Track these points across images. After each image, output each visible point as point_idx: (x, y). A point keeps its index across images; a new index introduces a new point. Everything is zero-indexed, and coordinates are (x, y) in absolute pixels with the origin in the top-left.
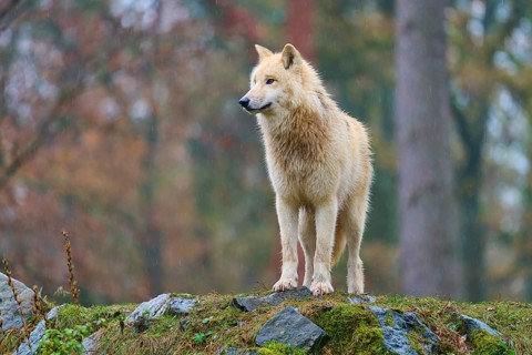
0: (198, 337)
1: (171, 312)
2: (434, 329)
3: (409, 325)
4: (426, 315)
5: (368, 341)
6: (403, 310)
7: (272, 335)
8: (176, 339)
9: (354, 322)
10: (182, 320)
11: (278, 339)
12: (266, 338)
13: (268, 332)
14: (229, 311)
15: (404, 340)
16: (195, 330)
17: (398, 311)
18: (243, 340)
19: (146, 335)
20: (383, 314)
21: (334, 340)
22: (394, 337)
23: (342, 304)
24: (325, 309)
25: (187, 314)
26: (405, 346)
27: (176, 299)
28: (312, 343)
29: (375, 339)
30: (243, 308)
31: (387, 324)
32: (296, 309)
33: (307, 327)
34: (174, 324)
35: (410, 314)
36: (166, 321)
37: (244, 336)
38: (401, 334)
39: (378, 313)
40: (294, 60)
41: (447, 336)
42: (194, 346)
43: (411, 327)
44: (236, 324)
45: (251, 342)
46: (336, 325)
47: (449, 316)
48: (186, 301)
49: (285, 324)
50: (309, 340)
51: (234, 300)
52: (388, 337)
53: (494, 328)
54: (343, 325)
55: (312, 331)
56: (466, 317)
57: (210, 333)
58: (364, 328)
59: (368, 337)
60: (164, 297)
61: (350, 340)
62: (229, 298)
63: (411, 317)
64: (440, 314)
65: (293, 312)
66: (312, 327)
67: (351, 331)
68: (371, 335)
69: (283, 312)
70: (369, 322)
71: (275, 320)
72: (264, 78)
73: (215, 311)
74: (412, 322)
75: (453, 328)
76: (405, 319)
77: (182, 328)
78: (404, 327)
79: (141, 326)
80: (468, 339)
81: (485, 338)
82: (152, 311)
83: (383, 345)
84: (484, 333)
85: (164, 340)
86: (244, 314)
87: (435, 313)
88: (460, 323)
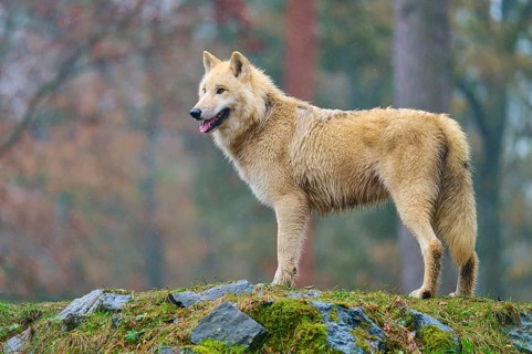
0: (131, 335)
1: (103, 309)
2: (381, 325)
3: (355, 320)
4: (373, 310)
5: (311, 338)
6: (349, 305)
7: (208, 332)
8: (108, 337)
9: (296, 317)
10: (114, 316)
11: (215, 336)
12: (201, 335)
13: (204, 328)
14: (164, 308)
15: (349, 336)
16: (128, 327)
17: (343, 306)
18: (179, 337)
19: (75, 333)
20: (327, 310)
21: (275, 338)
22: (338, 333)
23: (283, 299)
24: (266, 304)
25: (119, 311)
26: (350, 343)
27: (108, 295)
28: (250, 341)
29: (317, 335)
30: (179, 304)
31: (331, 320)
32: (235, 305)
33: (247, 323)
34: (106, 321)
35: (356, 309)
36: (98, 318)
37: (179, 333)
38: (346, 330)
39: (321, 309)
40: (243, 69)
41: (395, 333)
42: (126, 344)
43: (357, 323)
44: (171, 321)
45: (186, 340)
46: (277, 321)
47: (397, 311)
48: (120, 297)
49: (222, 320)
50: (248, 337)
51: (170, 296)
52: (332, 333)
53: (445, 323)
54: (284, 321)
55: (251, 328)
56: (415, 312)
57: (143, 330)
58: (307, 325)
59: (310, 334)
60: (97, 293)
61: (291, 337)
62: (165, 293)
63: (357, 313)
64: (389, 309)
65: (231, 307)
66: (251, 323)
67: (293, 328)
68: (314, 331)
69: (220, 307)
70: (312, 318)
71: (211, 316)
72: (214, 87)
73: (149, 307)
74: (358, 318)
75: (402, 324)
76: (350, 314)
77: (114, 326)
78: (349, 323)
79: (71, 323)
80: (417, 335)
81: (435, 334)
82: (85, 308)
83: (326, 342)
84: (435, 329)
85: (95, 338)
86: (180, 311)
87: (384, 307)
88: (409, 318)
